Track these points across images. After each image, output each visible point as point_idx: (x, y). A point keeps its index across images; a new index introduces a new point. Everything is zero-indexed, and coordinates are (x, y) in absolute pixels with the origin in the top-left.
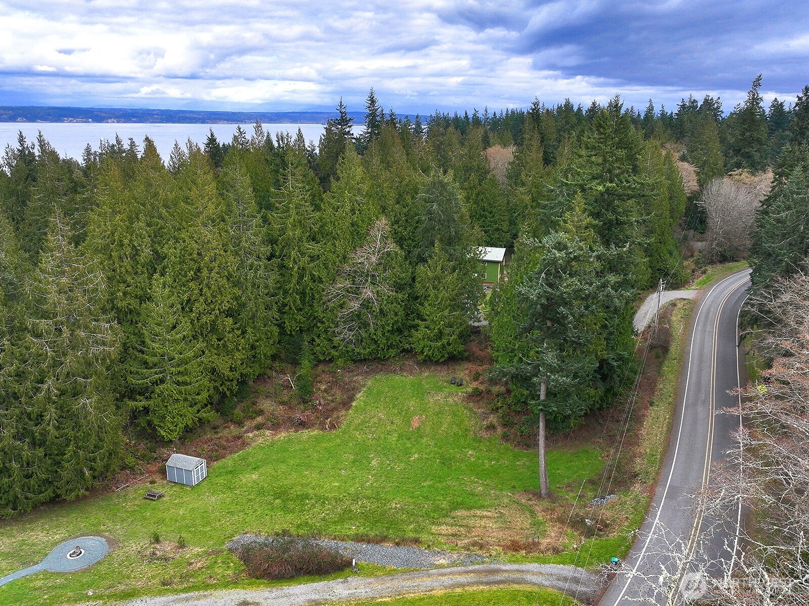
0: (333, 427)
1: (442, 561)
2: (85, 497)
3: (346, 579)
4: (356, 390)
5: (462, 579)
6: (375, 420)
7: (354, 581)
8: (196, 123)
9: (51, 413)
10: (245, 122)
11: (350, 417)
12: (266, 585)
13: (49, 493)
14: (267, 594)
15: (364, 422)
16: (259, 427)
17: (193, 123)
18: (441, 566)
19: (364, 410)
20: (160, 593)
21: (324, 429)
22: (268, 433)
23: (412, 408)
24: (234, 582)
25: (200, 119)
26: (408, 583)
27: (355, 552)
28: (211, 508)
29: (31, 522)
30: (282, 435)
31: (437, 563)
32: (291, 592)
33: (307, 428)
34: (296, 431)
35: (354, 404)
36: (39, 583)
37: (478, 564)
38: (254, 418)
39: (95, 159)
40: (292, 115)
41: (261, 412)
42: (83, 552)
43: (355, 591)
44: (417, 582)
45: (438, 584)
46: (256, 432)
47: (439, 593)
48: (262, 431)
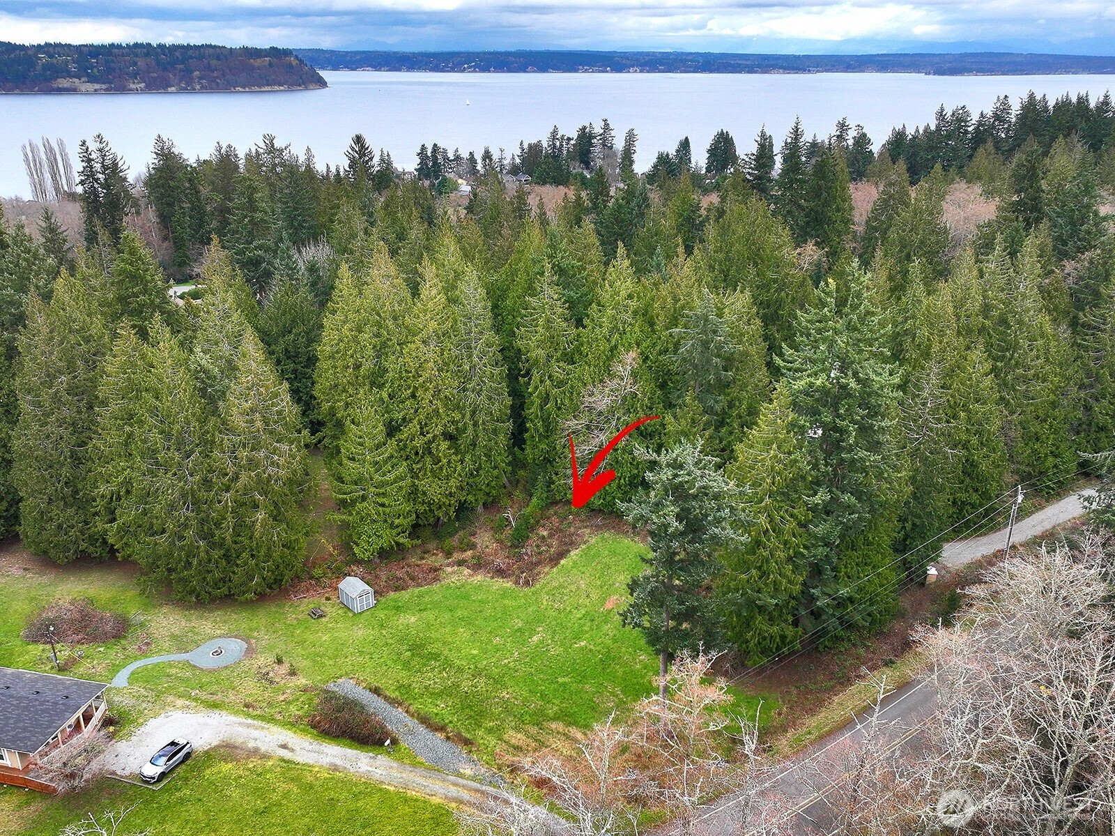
0: (527, 583)
1: (468, 772)
2: (252, 601)
3: (376, 755)
4: (573, 544)
5: (466, 795)
6: (573, 588)
7: (383, 760)
8: (740, 72)
9: (230, 521)
10: (809, 71)
11: (551, 577)
12: (314, 736)
13: (225, 590)
14: (306, 745)
15: (562, 586)
16: (460, 563)
17: (736, 72)
18: (462, 776)
19: (569, 572)
20: (236, 713)
21: (517, 583)
22: (467, 571)
23: (617, 584)
24: (292, 724)
25: (747, 66)
26: (422, 781)
27: (411, 732)
28: (351, 641)
29: (211, 611)
30: (479, 578)
31: (462, 771)
32: (326, 750)
33: (503, 577)
34: (492, 578)
35: (563, 562)
36: (173, 671)
37: (494, 787)
38: (465, 551)
39: (561, 145)
40: (883, 59)
41: (472, 546)
42: (223, 652)
43: (374, 769)
44: (428, 782)
45: (442, 791)
46: (456, 568)
47: (435, 800)
48: (462, 568)
